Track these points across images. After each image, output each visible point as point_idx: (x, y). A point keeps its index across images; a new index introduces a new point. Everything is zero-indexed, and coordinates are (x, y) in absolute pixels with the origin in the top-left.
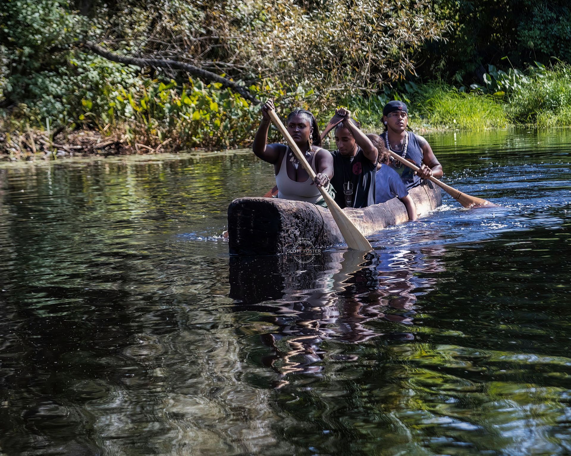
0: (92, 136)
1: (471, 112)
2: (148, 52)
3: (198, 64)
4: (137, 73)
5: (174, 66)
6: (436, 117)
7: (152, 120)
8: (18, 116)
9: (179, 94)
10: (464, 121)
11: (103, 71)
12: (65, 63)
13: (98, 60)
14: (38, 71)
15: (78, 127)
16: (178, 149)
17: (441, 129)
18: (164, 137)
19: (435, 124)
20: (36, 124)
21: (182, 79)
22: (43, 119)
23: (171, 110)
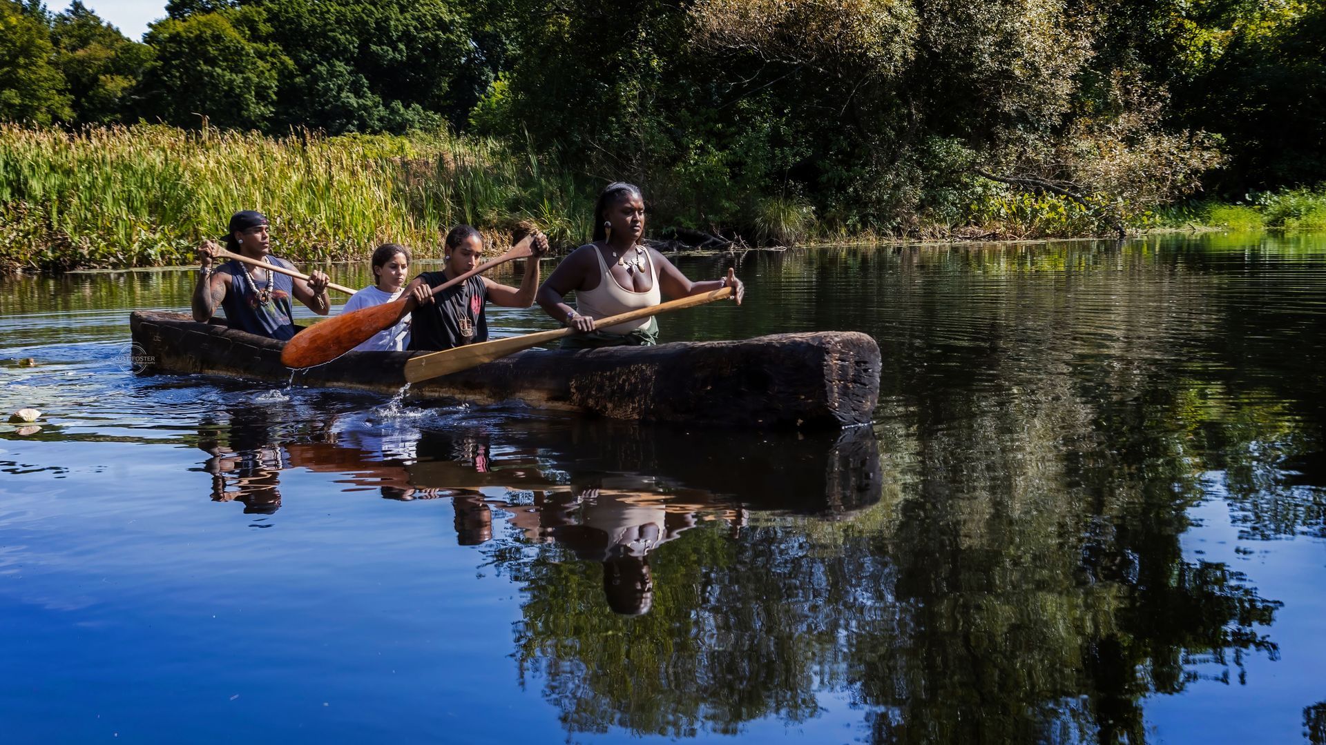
0: (976, 229)
1: (1238, 218)
2: (1015, 174)
3: (1050, 182)
4: (1007, 189)
5: (1034, 183)
6: (1212, 222)
7: (1018, 220)
8: (928, 216)
9: (1036, 201)
10: (1232, 223)
11: (985, 186)
12: (959, 182)
13: (982, 179)
14: (942, 186)
15: (968, 224)
16: (1036, 238)
17: (1215, 229)
18: (1026, 231)
19: (1211, 226)
20: (940, 221)
21: (1038, 193)
22: (945, 218)
23: (1031, 212)
